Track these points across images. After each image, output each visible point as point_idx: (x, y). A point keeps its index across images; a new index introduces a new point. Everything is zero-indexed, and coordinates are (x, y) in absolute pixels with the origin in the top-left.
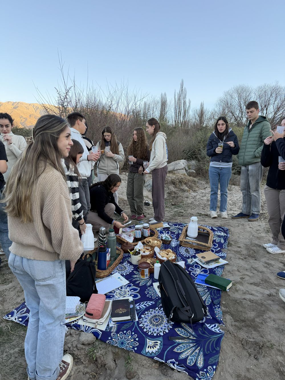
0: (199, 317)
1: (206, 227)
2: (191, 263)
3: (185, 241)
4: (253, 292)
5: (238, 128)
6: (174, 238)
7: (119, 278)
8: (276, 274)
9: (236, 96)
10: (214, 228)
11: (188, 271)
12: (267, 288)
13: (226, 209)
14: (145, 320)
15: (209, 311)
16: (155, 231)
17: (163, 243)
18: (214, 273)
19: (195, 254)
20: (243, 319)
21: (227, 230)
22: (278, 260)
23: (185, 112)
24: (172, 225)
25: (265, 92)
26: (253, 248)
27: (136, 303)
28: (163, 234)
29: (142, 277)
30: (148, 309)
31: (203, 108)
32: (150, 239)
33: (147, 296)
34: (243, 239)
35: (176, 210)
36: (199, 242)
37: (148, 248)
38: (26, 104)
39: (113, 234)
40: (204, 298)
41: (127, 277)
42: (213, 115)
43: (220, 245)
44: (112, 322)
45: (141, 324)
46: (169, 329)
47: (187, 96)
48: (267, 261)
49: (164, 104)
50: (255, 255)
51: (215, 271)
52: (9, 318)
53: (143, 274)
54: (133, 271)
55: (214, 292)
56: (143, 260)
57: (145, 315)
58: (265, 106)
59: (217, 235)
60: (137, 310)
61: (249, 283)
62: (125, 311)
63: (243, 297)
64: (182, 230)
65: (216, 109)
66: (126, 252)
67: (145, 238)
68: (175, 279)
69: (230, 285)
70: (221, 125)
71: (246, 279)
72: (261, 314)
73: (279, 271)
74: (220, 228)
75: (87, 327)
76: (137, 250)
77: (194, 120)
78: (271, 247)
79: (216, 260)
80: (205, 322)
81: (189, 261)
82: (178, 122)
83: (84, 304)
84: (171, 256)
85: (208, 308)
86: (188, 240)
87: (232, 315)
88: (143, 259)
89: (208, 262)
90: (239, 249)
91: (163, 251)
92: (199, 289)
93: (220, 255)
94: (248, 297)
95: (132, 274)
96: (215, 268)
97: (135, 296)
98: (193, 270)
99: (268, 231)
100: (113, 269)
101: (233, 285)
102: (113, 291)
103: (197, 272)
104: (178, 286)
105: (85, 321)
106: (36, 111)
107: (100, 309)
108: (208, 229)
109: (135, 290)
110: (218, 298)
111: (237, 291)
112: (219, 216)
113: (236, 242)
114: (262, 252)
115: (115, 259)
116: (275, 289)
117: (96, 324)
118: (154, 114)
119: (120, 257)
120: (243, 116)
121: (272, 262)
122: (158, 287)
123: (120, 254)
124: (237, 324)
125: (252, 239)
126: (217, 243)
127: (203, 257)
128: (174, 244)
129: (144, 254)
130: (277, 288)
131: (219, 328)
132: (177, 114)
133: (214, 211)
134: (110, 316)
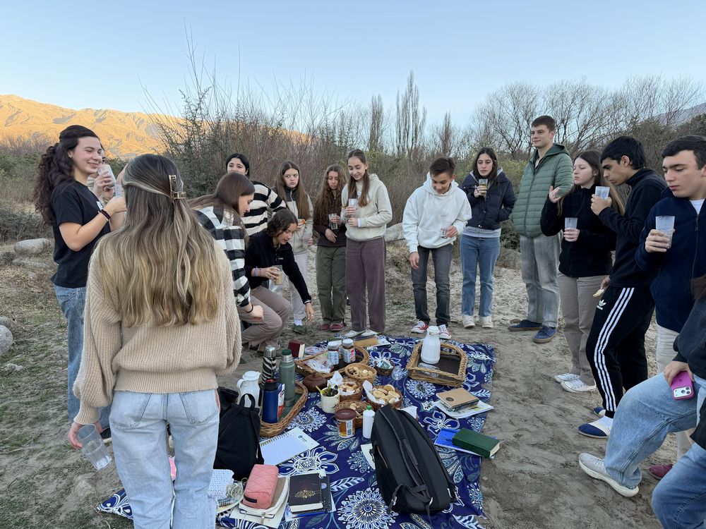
0: (441, 503)
1: (455, 344)
2: (428, 410)
3: (417, 371)
4: (537, 460)
5: (513, 163)
6: (398, 365)
7: (301, 437)
8: (577, 428)
9: (508, 101)
10: (468, 347)
11: (424, 423)
12: (561, 453)
13: (489, 312)
14: (348, 509)
15: (460, 494)
16: (364, 352)
17: (378, 374)
18: (469, 426)
19: (435, 392)
20: (519, 506)
21: (492, 350)
22: (581, 403)
23: (416, 131)
24: (394, 342)
25: (563, 95)
26: (537, 382)
27: (332, 481)
28: (378, 357)
29: (341, 435)
30: (352, 490)
31: (449, 123)
32: (355, 367)
33: (351, 468)
34: (519, 365)
35: (400, 312)
36: (441, 372)
37: (350, 383)
38: (120, 114)
39: (288, 358)
40: (450, 471)
41: (316, 435)
42: (468, 137)
43: (480, 377)
44: (290, 514)
45: (340, 516)
46: (390, 524)
47: (419, 102)
48: (562, 405)
49: (377, 116)
50: (541, 394)
51: (470, 424)
52: (107, 509)
53: (343, 430)
54: (325, 424)
55: (468, 461)
56: (342, 405)
57: (349, 500)
58: (563, 121)
59: (475, 359)
60: (333, 493)
61: (529, 445)
62: (312, 494)
63: (520, 468)
64: (411, 350)
65: (473, 126)
66: (311, 390)
67: (346, 364)
68: (399, 436)
69: (497, 448)
70: (484, 163)
71: (525, 437)
72: (549, 497)
73: (582, 423)
74: (480, 347)
75: (247, 523)
76: (333, 387)
77: (432, 147)
78: (568, 380)
79: (472, 404)
80: (453, 512)
81: (425, 405)
82: (403, 149)
83: (241, 483)
84: (392, 397)
85: (457, 488)
86: (421, 369)
87: (499, 500)
88: (343, 402)
89: (458, 408)
90: (513, 385)
91: (378, 387)
92: (442, 455)
93: (479, 395)
94: (528, 468)
95: (323, 429)
96: (470, 418)
97: (330, 468)
98: (431, 421)
99: (564, 352)
100: (290, 421)
101: (502, 447)
102: (291, 460)
103: (439, 425)
104: (405, 450)
105: (242, 512)
106: (138, 127)
107: (270, 492)
108: (458, 348)
109: (329, 457)
110: (476, 470)
111: (508, 458)
112: (479, 325)
113: (508, 372)
114: (553, 388)
115: (293, 403)
116: (575, 453)
117: (263, 517)
118: (359, 134)
119: (302, 399)
120: (522, 139)
121: (571, 407)
122: (371, 452)
123: (301, 395)
124: (508, 514)
125: (536, 366)
126: (474, 373)
127: (448, 399)
128: (398, 374)
129: (344, 394)
130: (578, 452)
131: (477, 522)
132: (402, 135)
133: (469, 315)
134: (286, 503)
